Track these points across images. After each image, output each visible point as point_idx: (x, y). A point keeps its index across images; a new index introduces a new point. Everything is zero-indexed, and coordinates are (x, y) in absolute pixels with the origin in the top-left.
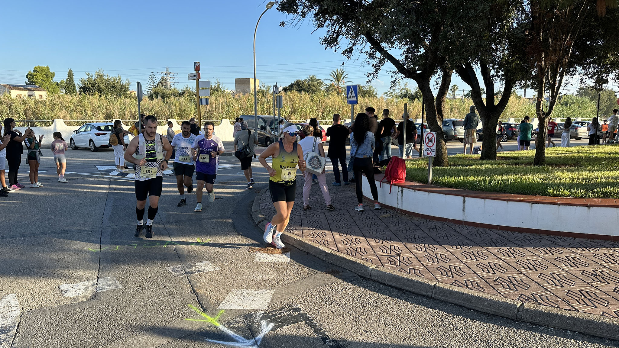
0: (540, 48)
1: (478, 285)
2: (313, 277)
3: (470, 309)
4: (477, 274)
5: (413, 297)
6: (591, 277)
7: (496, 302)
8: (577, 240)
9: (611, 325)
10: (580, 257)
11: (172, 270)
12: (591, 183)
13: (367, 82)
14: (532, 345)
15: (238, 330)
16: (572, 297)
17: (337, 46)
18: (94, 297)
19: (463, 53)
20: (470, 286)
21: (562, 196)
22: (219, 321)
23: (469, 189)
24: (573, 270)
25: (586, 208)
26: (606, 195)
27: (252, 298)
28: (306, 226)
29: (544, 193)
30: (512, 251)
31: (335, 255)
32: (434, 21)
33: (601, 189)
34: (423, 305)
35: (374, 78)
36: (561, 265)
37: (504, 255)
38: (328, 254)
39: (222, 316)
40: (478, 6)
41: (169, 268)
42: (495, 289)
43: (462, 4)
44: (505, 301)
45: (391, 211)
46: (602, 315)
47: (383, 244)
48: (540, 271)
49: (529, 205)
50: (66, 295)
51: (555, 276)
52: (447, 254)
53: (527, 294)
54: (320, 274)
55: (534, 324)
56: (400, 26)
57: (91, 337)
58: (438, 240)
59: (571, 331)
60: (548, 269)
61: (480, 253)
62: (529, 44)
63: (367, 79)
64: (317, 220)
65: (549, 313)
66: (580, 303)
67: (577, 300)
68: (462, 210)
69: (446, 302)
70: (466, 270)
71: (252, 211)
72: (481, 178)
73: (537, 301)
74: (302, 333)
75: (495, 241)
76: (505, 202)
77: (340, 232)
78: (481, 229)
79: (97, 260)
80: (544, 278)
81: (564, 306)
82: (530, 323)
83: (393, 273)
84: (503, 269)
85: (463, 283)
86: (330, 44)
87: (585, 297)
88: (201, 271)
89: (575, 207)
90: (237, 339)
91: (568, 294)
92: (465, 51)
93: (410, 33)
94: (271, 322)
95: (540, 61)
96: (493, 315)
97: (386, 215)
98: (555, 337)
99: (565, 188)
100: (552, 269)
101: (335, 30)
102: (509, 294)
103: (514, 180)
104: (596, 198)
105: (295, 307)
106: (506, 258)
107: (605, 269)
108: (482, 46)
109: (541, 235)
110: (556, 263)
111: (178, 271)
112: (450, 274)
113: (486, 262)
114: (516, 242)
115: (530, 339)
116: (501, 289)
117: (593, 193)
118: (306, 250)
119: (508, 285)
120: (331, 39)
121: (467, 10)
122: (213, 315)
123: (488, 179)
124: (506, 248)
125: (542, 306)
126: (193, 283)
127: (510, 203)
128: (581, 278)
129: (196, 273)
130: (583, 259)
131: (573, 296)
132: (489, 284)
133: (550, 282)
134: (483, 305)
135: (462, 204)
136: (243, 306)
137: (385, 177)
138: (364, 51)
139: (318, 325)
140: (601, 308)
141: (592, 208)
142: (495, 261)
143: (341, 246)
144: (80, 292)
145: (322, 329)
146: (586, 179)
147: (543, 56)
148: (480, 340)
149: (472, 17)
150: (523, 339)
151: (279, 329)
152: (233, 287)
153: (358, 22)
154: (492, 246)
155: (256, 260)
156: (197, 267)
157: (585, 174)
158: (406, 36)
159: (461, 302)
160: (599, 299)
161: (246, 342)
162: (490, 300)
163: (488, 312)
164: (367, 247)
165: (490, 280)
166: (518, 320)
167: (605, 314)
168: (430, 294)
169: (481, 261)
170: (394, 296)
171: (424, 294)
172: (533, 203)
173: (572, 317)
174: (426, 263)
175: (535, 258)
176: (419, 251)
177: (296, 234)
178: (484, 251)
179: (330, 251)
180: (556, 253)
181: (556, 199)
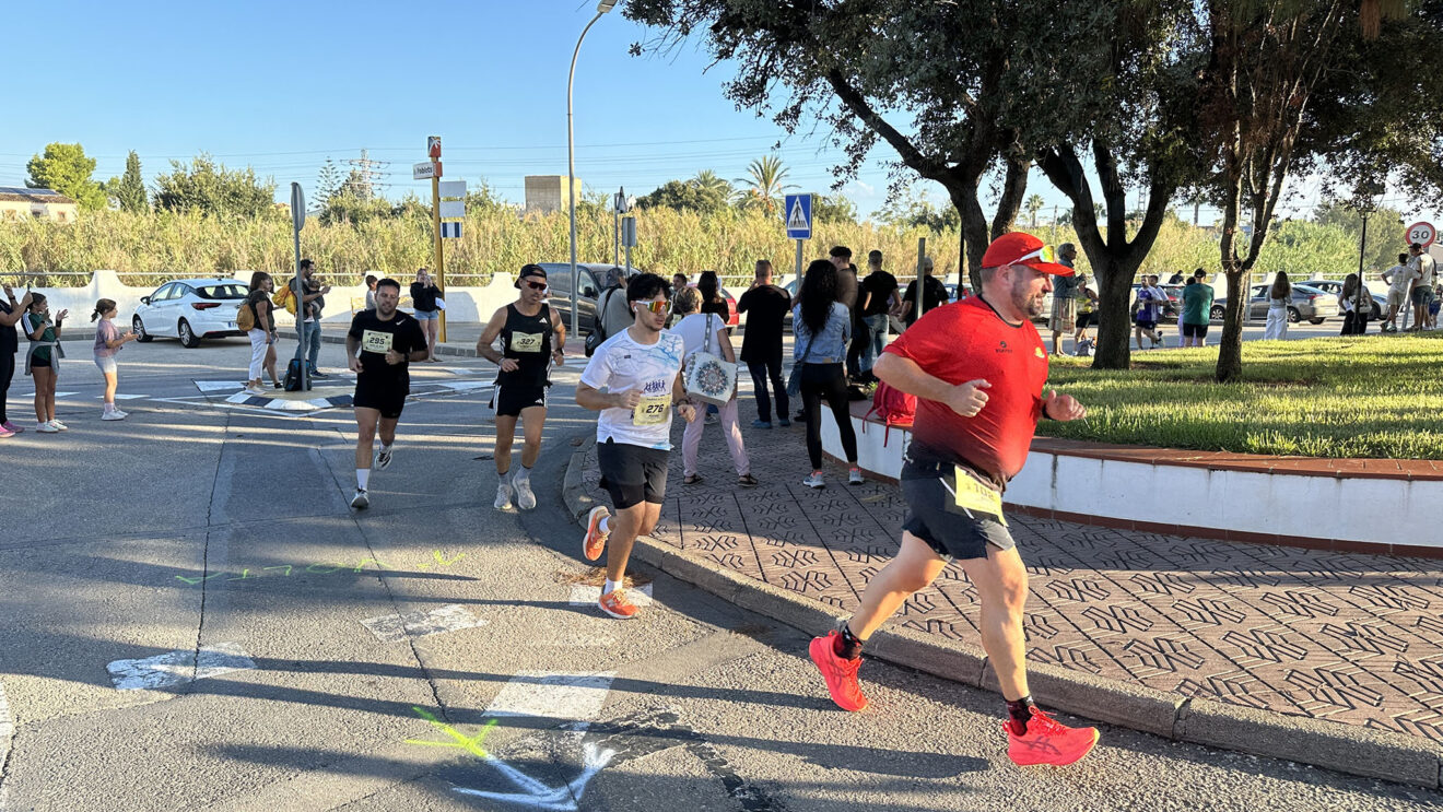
0: (1231, 111)
1: (1084, 657)
2: (706, 640)
3: (1068, 714)
4: (1084, 634)
5: (938, 686)
6: (1343, 638)
7: (1126, 698)
8: (1313, 553)
9: (1386, 749)
10: (1319, 594)
11: (375, 626)
12: (1346, 425)
13: (834, 187)
14: (1209, 796)
15: (531, 766)
16: (1300, 686)
17: (764, 102)
19: (1054, 121)
20: (1068, 658)
21: (1279, 452)
22: (486, 745)
23: (1067, 437)
24: (1301, 622)
25: (1332, 480)
26: (1378, 451)
27: (562, 691)
28: (690, 523)
29: (1238, 447)
30: (1165, 581)
31: (755, 590)
32: (989, 46)
33: (1366, 437)
34: (961, 704)
35: (849, 179)
36: (1275, 612)
37: (1146, 589)
38: (741, 588)
39: (493, 734)
40: (1089, 14)
41: (368, 622)
42: (1125, 668)
43: (1051, 9)
44: (1146, 695)
45: (887, 486)
46: (1368, 725)
47: (868, 565)
48: (1227, 625)
49: (1206, 471)
51: (1262, 636)
53: (1198, 679)
54: (723, 633)
55: (1215, 748)
56: (910, 58)
57: (182, 784)
59: (1296, 763)
60: (1245, 621)
61: (1091, 585)
62: (1207, 101)
63: (834, 180)
64: (716, 509)
65: (1247, 722)
66: (1317, 700)
67: (1310, 692)
68: (1049, 487)
70: (1058, 622)
71: (565, 486)
72: (1094, 412)
73: (1219, 694)
74: (678, 770)
75: (1125, 558)
76: (1149, 467)
77: (770, 533)
78: (1094, 529)
79: (197, 603)
80: (1236, 642)
81: (1280, 705)
82: (1204, 745)
83: (892, 632)
84: (1143, 622)
85: (1051, 653)
86: (748, 96)
87: (1329, 685)
88: (444, 629)
89: (1308, 478)
90: (527, 786)
91: (1292, 679)
92: (1059, 117)
93: (933, 73)
94: (607, 747)
95: (1231, 140)
96: (1120, 727)
97: (875, 497)
98: (1261, 776)
99: (1285, 435)
100: (1255, 620)
101: (758, 66)
102: (1157, 679)
103: (1169, 416)
104: (1356, 457)
105: (663, 711)
106: (1150, 596)
107: (1375, 621)
108: (1097, 104)
109: (1230, 543)
110: (1265, 607)
111: (389, 629)
113: (1105, 605)
114: (1174, 559)
115: (1205, 781)
116: (1139, 668)
117: (1350, 446)
118: (689, 579)
119: (1153, 657)
120: (749, 87)
121: (1065, 21)
122: (472, 730)
123: (1110, 414)
124: (1149, 574)
125: (1232, 706)
126: (423, 655)
127: (1160, 468)
128: (1320, 641)
129: (432, 634)
130: (1327, 598)
131: (1303, 684)
132: (1112, 656)
133: (1251, 651)
134: (1096, 704)
135: (1050, 470)
136: (543, 710)
137: (874, 408)
138: (826, 114)
139: (717, 753)
140: (1365, 711)
141: (1345, 480)
142: (1124, 604)
143: (770, 568)
145: (725, 763)
146: (1334, 414)
147: (1238, 129)
148: (1088, 786)
149: (1076, 37)
150: (1187, 783)
151: (627, 761)
152: (518, 664)
153: (812, 45)
154: (1117, 568)
155: (575, 602)
156: (433, 618)
157: (1332, 403)
158: (922, 81)
159: (1047, 698)
160: (1361, 689)
161: (548, 795)
162: (1113, 693)
163: (1109, 720)
164: (831, 571)
165: (1113, 646)
166: (1177, 738)
167: (1373, 724)
168: (974, 680)
169: (1093, 602)
170: (893, 686)
171: (962, 677)
172: (1213, 468)
173: (1300, 732)
174: (966, 606)
175: (1217, 595)
176: (951, 582)
177: (667, 542)
178: (1101, 579)
179: (744, 580)
180: (1264, 585)
181: (1264, 460)
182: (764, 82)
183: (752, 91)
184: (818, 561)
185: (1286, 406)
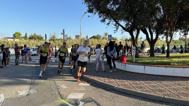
3: (147, 98)
4: (149, 88)
5: (129, 95)
6: (186, 89)
7: (155, 96)
8: (181, 78)
10: (182, 83)
15: (73, 104)
17: (105, 22)
18: (28, 95)
20: (147, 91)
21: (175, 65)
22: (67, 102)
23: (146, 64)
24: (180, 87)
25: (183, 68)
27: (77, 95)
29: (169, 65)
30: (160, 82)
31: (104, 83)
33: (187, 63)
34: (132, 98)
35: (116, 32)
36: (177, 86)
38: (102, 83)
39: (68, 100)
41: (52, 87)
42: (155, 92)
44: (158, 96)
45: (122, 71)
47: (119, 80)
48: (169, 87)
49: (165, 68)
50: (19, 94)
53: (165, 94)
54: (99, 89)
55: (168, 103)
58: (137, 79)
63: (114, 32)
65: (173, 99)
66: (182, 96)
68: (144, 70)
69: (139, 97)
70: (146, 87)
72: (150, 61)
73: (168, 96)
74: (93, 105)
76: (157, 67)
77: (106, 78)
78: (150, 76)
79: (30, 85)
80: (171, 89)
81: (177, 97)
82: (166, 102)
83: (122, 88)
85: (145, 91)
87: (184, 94)
88: (62, 88)
94: (83, 102)
96: (155, 100)
97: (120, 72)
99: (176, 63)
100: (173, 87)
101: (104, 18)
102: (160, 94)
103: (160, 61)
105: (91, 98)
106: (158, 84)
109: (169, 77)
110: (175, 85)
111: (55, 88)
112: (140, 88)
113: (152, 85)
117: (185, 64)
118: (95, 82)
119: (159, 91)
122: (65, 100)
124: (158, 81)
125: (170, 97)
126: (59, 91)
127: (159, 67)
128: (183, 89)
129: (60, 89)
131: (180, 94)
132: (153, 91)
133: (173, 90)
134: (151, 97)
135: (144, 68)
136: (75, 97)
137: (120, 61)
138: (113, 24)
139: (98, 103)
141: (185, 68)
142: (154, 84)
143: (106, 81)
144: (24, 93)
146: (183, 61)
151: (86, 104)
152: (72, 92)
154: (154, 80)
155: (80, 85)
157: (183, 59)
159: (144, 96)
162: (153, 95)
163: (153, 99)
166: (163, 102)
168: (134, 94)
169: (150, 84)
170: (123, 95)
171: (133, 94)
172: (166, 67)
173: (180, 100)
174: (133, 85)
175: (167, 84)
176: (131, 82)
177: (92, 78)
178: (151, 82)
179: (103, 82)
180: (174, 82)
181: (173, 66)
182: (105, 20)
183: (103, 21)
184: (113, 80)
185: (176, 60)
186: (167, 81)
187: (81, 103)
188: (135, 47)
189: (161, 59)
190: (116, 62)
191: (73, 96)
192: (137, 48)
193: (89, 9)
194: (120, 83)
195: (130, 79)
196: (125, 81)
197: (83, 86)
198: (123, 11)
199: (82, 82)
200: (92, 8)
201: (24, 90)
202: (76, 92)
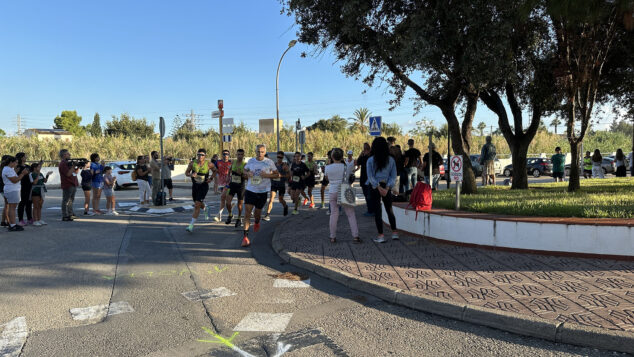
1: (511, 306)
2: (334, 302)
3: (503, 331)
4: (511, 297)
5: (443, 321)
7: (532, 323)
8: (619, 263)
10: (624, 279)
11: (187, 295)
13: (390, 110)
15: (253, 351)
16: (617, 318)
17: (359, 74)
18: (105, 320)
20: (503, 307)
21: (600, 217)
22: (233, 342)
23: (500, 214)
24: (616, 290)
25: (626, 228)
27: (269, 321)
28: (328, 254)
29: (580, 216)
30: (549, 275)
31: (357, 280)
34: (454, 328)
35: (397, 106)
36: (603, 287)
37: (540, 278)
38: (350, 279)
39: (237, 338)
41: (184, 294)
42: (531, 310)
44: (542, 322)
45: (417, 238)
47: (409, 270)
48: (580, 293)
49: (563, 226)
50: (76, 318)
51: (597, 297)
52: (478, 277)
53: (567, 315)
54: (342, 299)
55: (577, 346)
58: (468, 265)
59: (618, 352)
60: (588, 291)
61: (513, 277)
63: (390, 106)
65: (592, 333)
66: (626, 323)
67: (622, 320)
68: (493, 236)
69: (477, 325)
70: (500, 292)
71: (273, 241)
72: (514, 203)
73: (577, 321)
74: (320, 354)
76: (538, 225)
77: (363, 261)
78: (514, 254)
80: (585, 300)
81: (608, 325)
82: (571, 344)
83: (420, 297)
84: (539, 291)
85: (496, 305)
86: (351, 72)
87: (631, 317)
88: (217, 296)
89: (614, 228)
91: (612, 315)
94: (288, 343)
95: (569, 82)
96: (530, 337)
97: (412, 243)
99: (603, 210)
100: (593, 290)
101: (356, 59)
102: (547, 315)
105: (314, 330)
106: (542, 280)
109: (578, 258)
110: (596, 284)
111: (193, 296)
112: (481, 296)
113: (521, 284)
114: (553, 266)
116: (538, 310)
117: (633, 213)
118: (327, 277)
119: (544, 306)
120: (351, 67)
122: (227, 336)
124: (541, 272)
125: (583, 326)
126: (207, 307)
127: (544, 225)
128: (626, 299)
129: (212, 298)
130: (627, 280)
132: (525, 306)
133: (592, 303)
134: (518, 327)
135: (493, 228)
136: (260, 329)
137: (410, 204)
138: (385, 78)
139: (339, 346)
142: (529, 284)
143: (364, 271)
144: (91, 315)
145: (342, 351)
146: (625, 202)
147: (571, 78)
151: (297, 350)
152: (249, 310)
154: (526, 270)
155: (275, 285)
156: (213, 292)
157: (625, 197)
159: (494, 324)
162: (526, 321)
163: (524, 334)
164: (392, 272)
165: (525, 302)
166: (558, 341)
168: (459, 317)
169: (515, 283)
170: (421, 321)
171: (454, 316)
172: (568, 224)
173: (617, 338)
174: (455, 286)
175: (574, 280)
176: (448, 276)
177: (317, 261)
178: (518, 274)
179: (352, 276)
180: (597, 275)
181: (593, 220)
182: (358, 65)
183: (353, 69)
184: (388, 270)
185: (604, 199)
186: (571, 273)
187: (283, 348)
188: (460, 157)
189: (553, 197)
190: (396, 210)
191: (254, 324)
192: (467, 161)
193: (303, 29)
194: (412, 280)
195: (443, 266)
196: (429, 271)
197: (285, 289)
198: (420, 34)
199: (282, 277)
200: (313, 26)
201: (92, 305)
202: (264, 311)
